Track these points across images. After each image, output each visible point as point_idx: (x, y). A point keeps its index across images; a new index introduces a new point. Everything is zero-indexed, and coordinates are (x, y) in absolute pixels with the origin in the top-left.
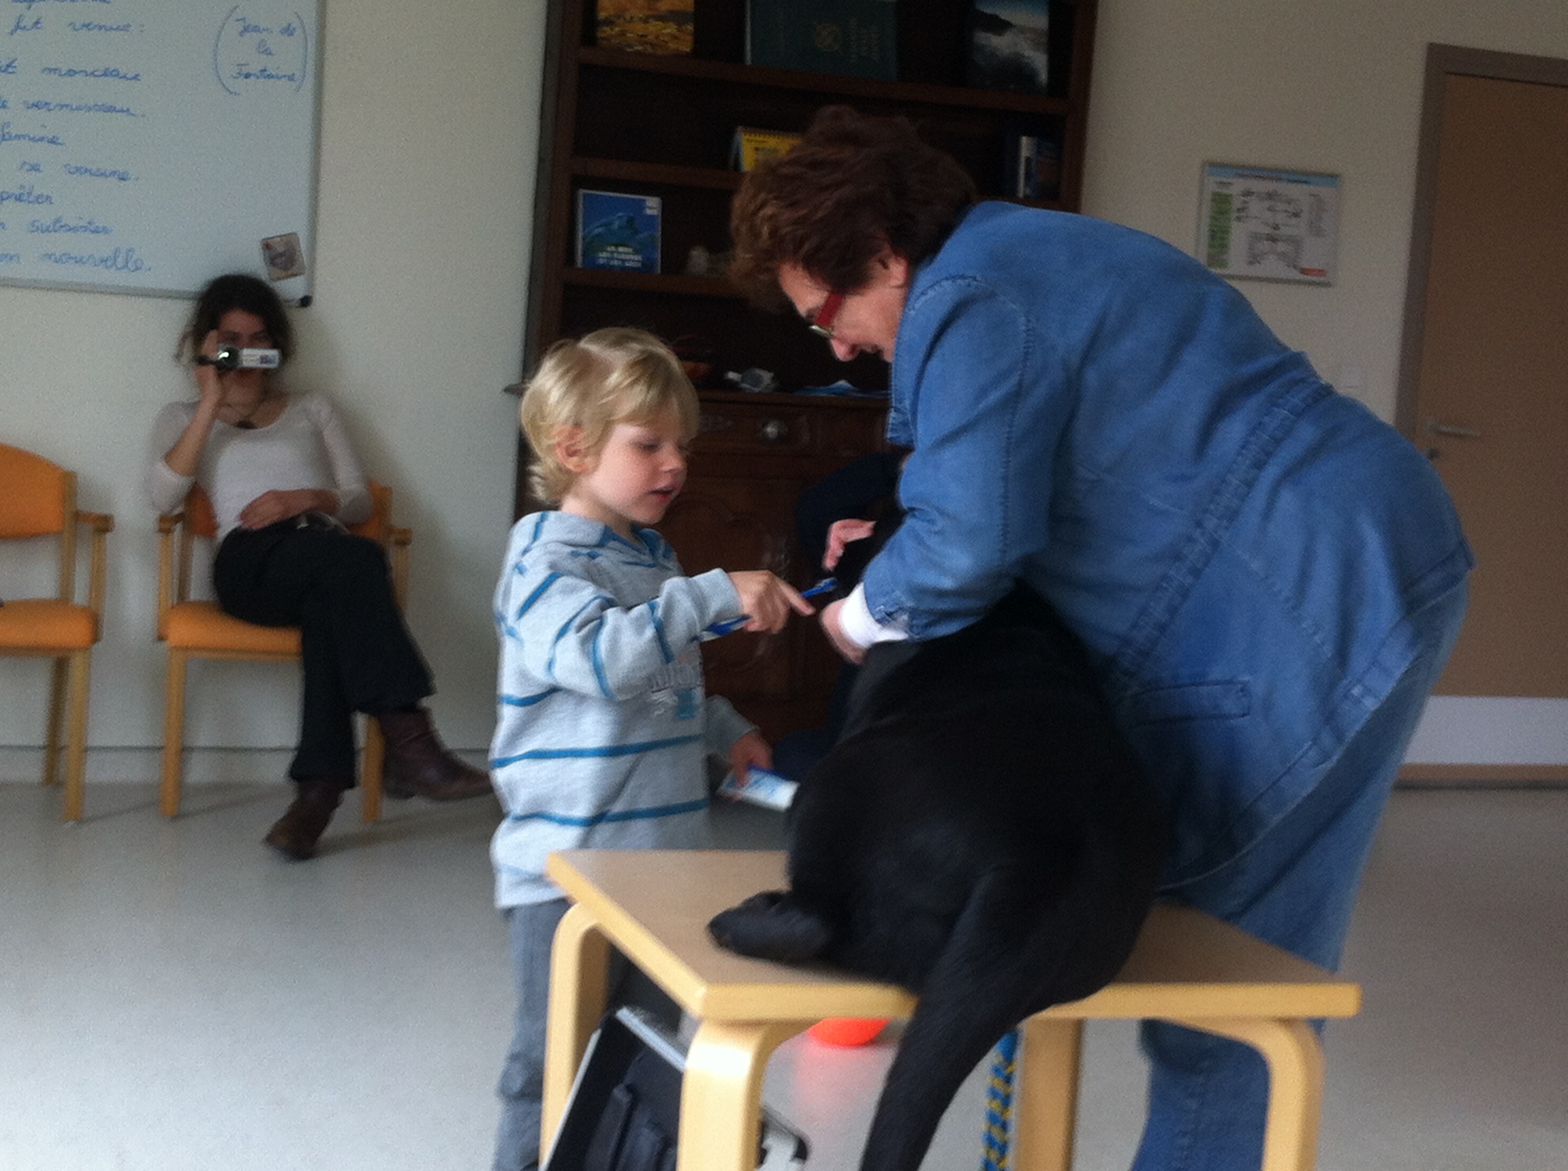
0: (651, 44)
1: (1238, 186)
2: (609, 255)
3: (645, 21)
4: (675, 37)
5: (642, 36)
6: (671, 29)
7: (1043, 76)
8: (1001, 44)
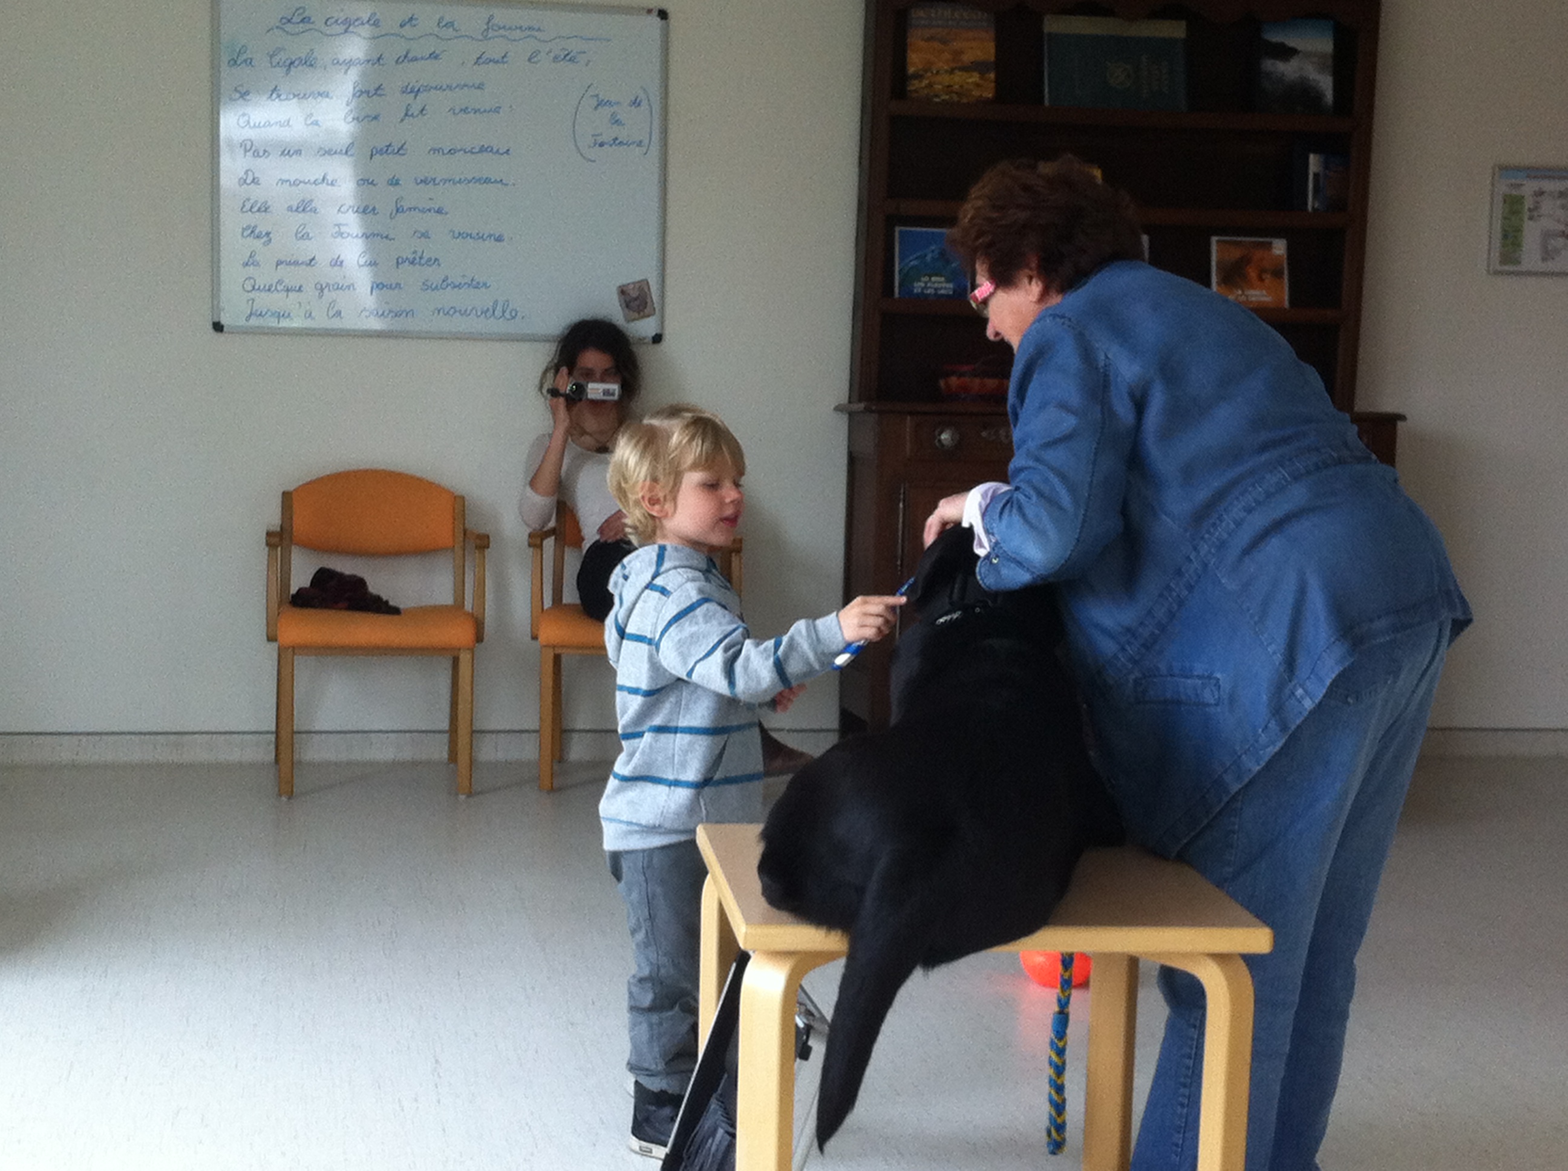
0: (957, 93)
1: (1529, 187)
2: (923, 285)
3: (952, 71)
4: (978, 85)
5: (948, 86)
6: (975, 78)
7: (1329, 96)
8: (1288, 69)
